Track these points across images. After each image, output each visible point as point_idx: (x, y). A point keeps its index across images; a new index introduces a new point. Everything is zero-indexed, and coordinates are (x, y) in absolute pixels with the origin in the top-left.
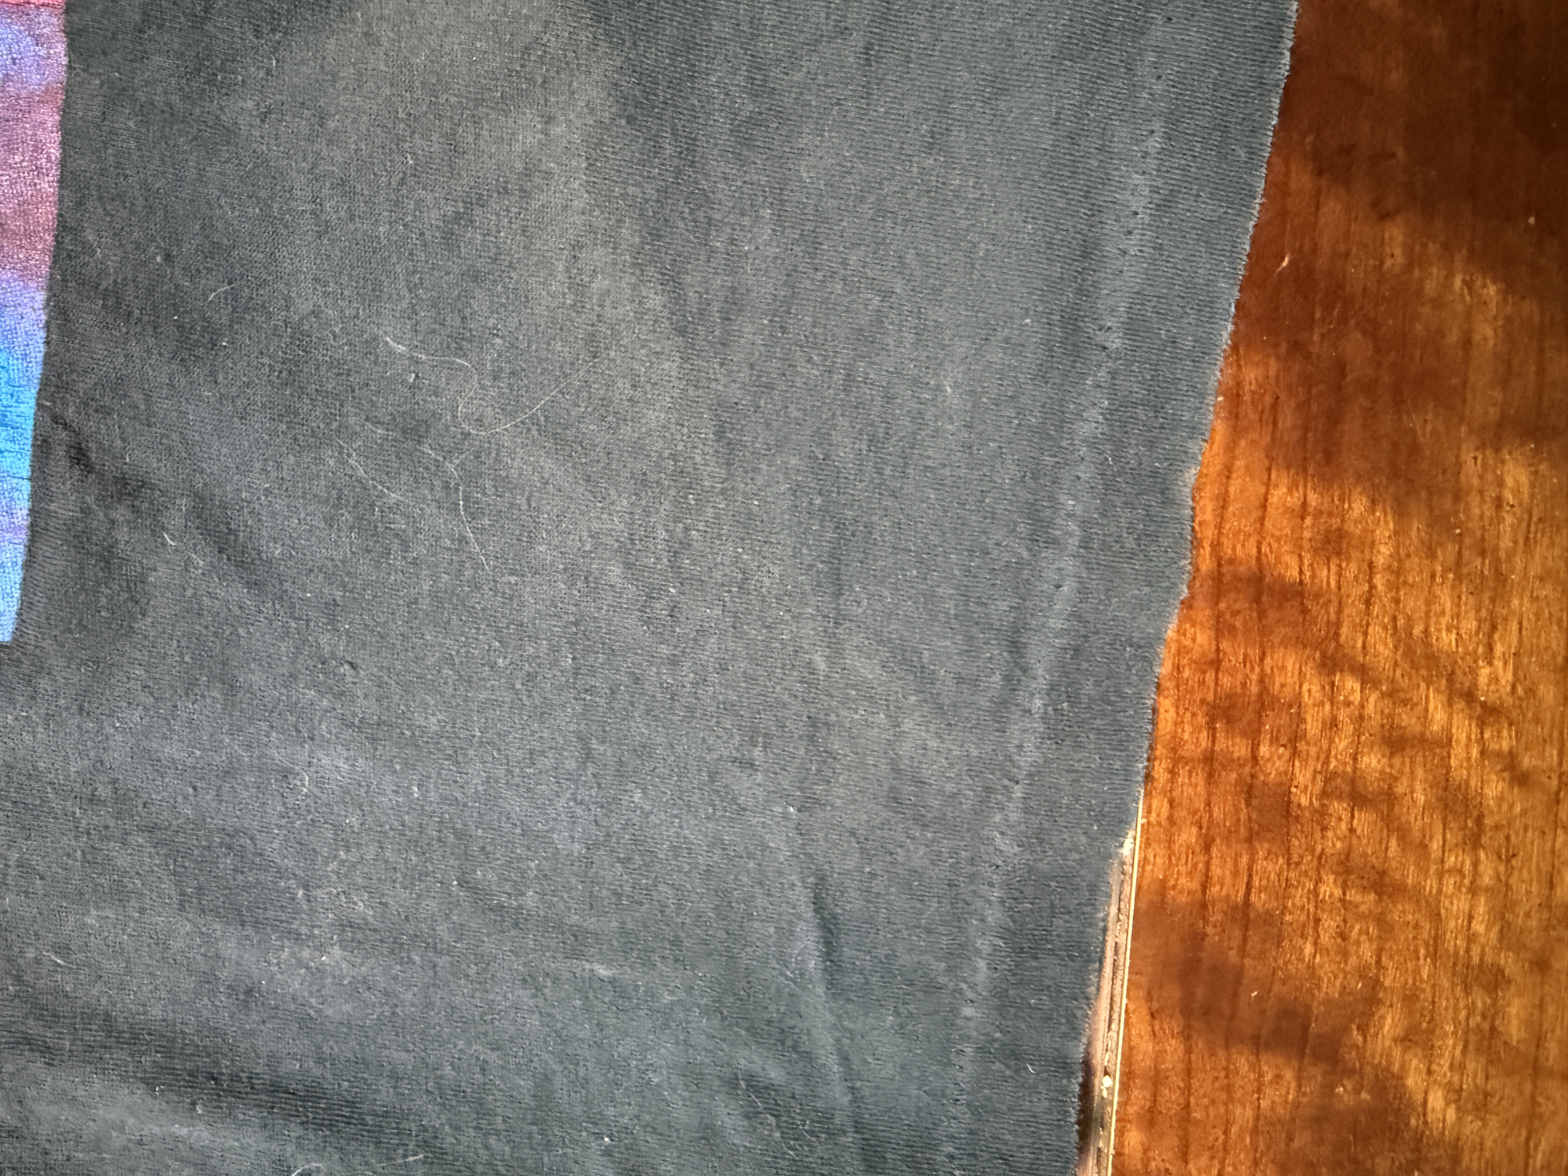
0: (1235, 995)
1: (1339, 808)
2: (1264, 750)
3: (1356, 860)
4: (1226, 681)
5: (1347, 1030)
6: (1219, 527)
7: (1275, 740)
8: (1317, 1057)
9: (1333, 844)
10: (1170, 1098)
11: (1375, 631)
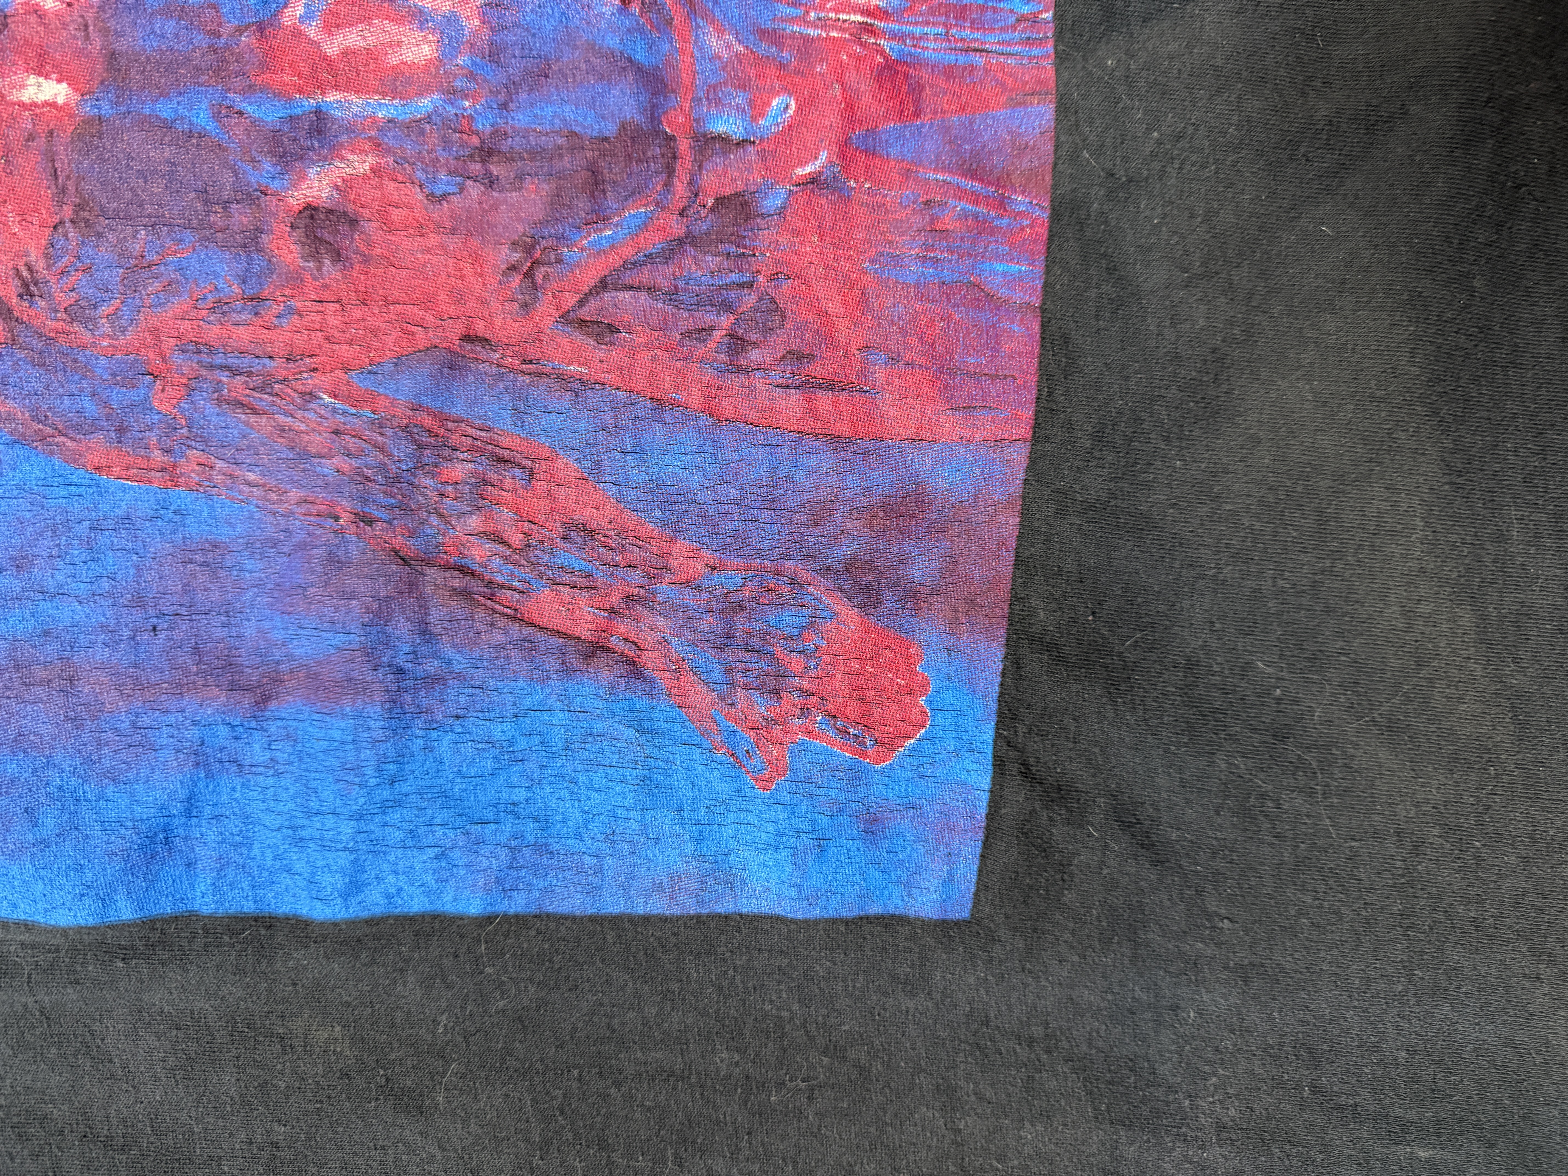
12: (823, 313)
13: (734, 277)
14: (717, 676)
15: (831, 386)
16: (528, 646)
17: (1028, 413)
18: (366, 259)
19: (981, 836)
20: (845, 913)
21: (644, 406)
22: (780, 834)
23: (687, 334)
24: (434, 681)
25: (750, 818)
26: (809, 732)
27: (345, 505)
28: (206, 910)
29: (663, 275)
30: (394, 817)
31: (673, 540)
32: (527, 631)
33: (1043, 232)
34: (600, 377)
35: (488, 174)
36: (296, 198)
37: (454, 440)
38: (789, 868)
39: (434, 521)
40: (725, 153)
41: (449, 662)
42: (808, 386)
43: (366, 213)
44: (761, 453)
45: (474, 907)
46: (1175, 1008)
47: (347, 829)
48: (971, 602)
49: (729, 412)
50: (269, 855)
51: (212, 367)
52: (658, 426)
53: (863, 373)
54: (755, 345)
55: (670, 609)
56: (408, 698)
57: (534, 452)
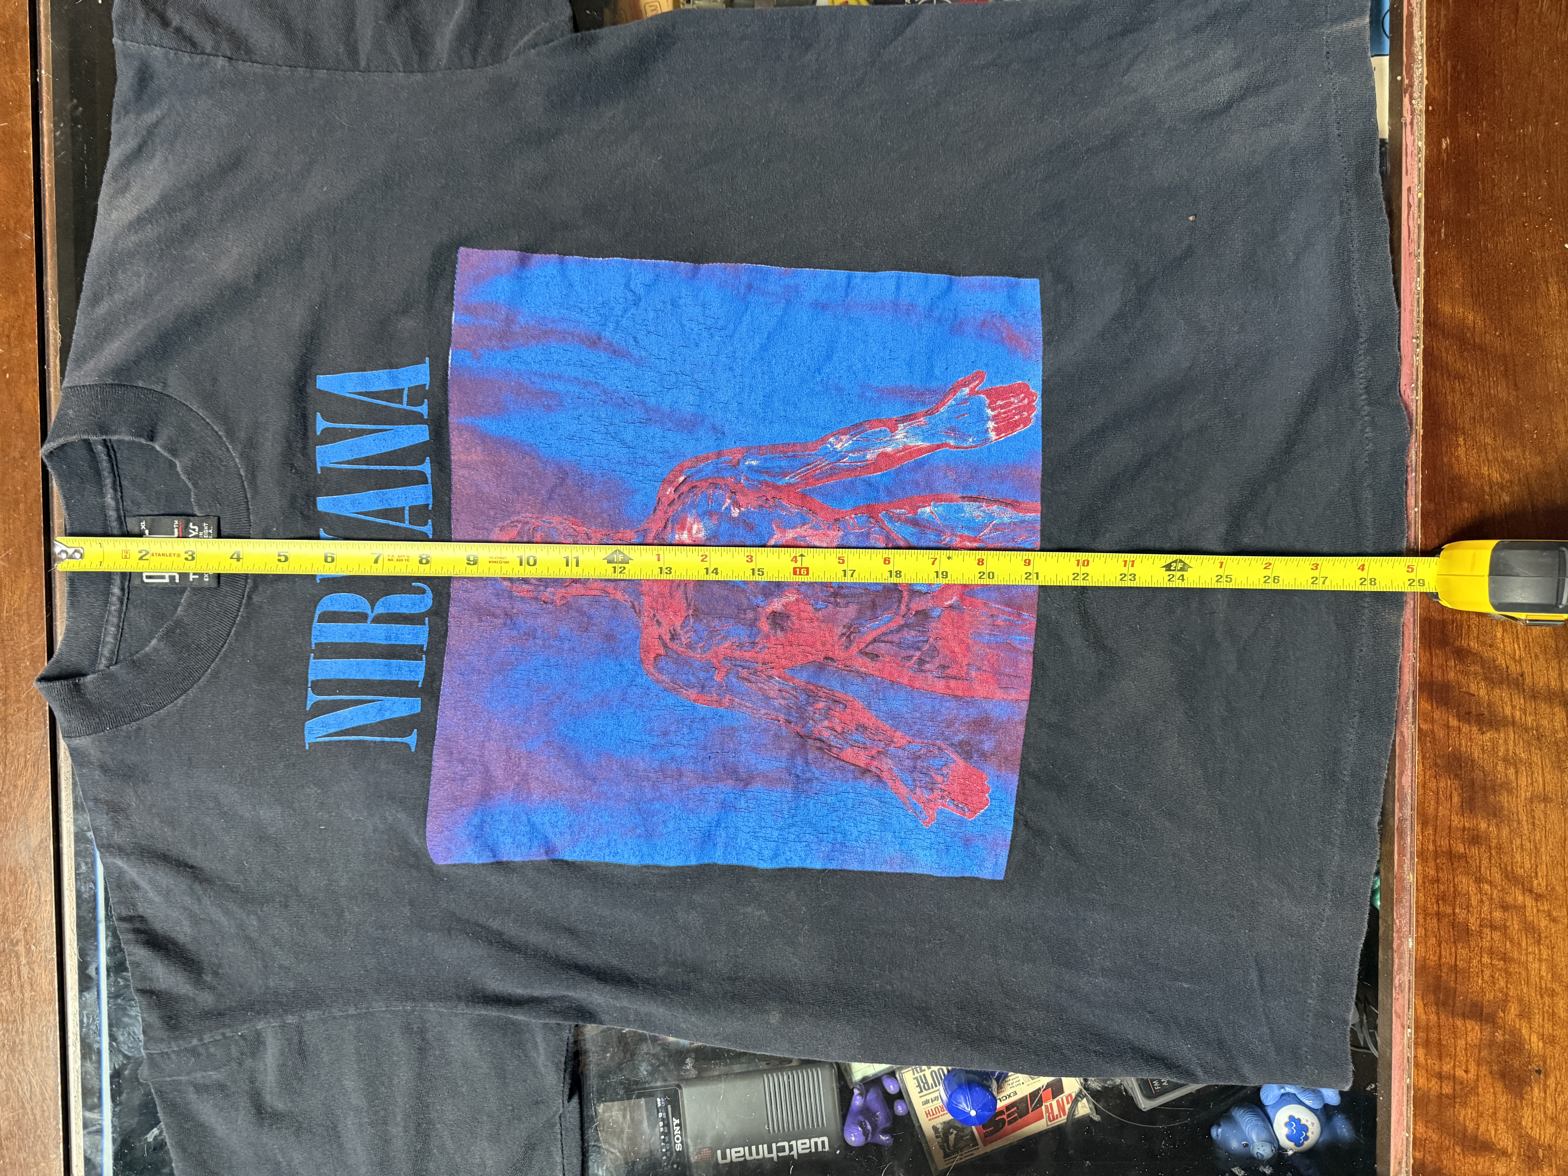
0: (1454, 997)
1: (1487, 931)
2: (1457, 911)
3: (1494, 949)
4: (1442, 887)
5: (1496, 1012)
6: (1435, 835)
7: (1461, 907)
8: (1487, 1021)
9: (1486, 944)
10: (1433, 1036)
11: (1494, 869)
12: (953, 652)
13: (921, 638)
14: (910, 782)
15: (955, 678)
16: (842, 769)
17: (1028, 691)
18: (792, 630)
19: (1008, 848)
20: (956, 875)
21: (887, 683)
22: (932, 844)
23: (904, 658)
24: (809, 780)
25: (921, 837)
26: (943, 805)
27: (782, 717)
28: (719, 862)
29: (896, 638)
30: (793, 830)
31: (895, 731)
32: (842, 763)
33: (1034, 626)
34: (872, 673)
35: (836, 601)
36: (769, 609)
37: (821, 694)
38: (935, 857)
39: (811, 722)
40: (920, 596)
41: (814, 773)
42: (947, 677)
43: (793, 614)
44: (928, 701)
45: (818, 866)
46: (1084, 920)
47: (776, 834)
48: (1006, 758)
49: (917, 686)
50: (744, 842)
51: (735, 665)
52: (891, 690)
53: (967, 673)
54: (928, 662)
55: (893, 757)
56: (800, 786)
57: (847, 698)
